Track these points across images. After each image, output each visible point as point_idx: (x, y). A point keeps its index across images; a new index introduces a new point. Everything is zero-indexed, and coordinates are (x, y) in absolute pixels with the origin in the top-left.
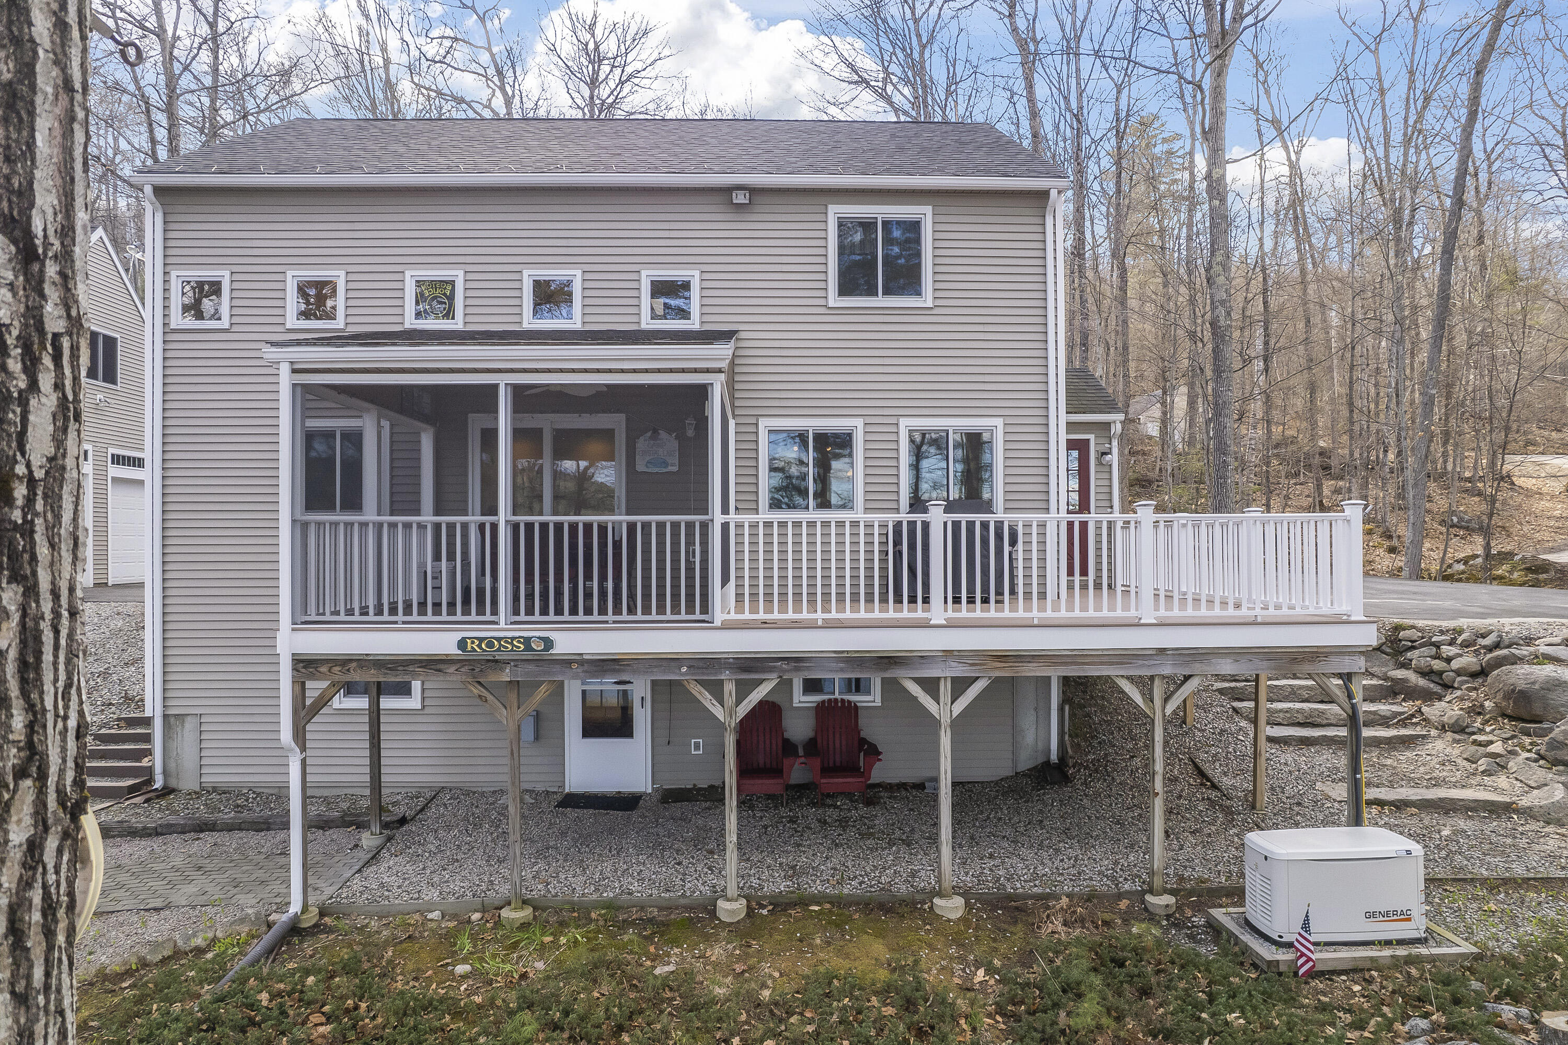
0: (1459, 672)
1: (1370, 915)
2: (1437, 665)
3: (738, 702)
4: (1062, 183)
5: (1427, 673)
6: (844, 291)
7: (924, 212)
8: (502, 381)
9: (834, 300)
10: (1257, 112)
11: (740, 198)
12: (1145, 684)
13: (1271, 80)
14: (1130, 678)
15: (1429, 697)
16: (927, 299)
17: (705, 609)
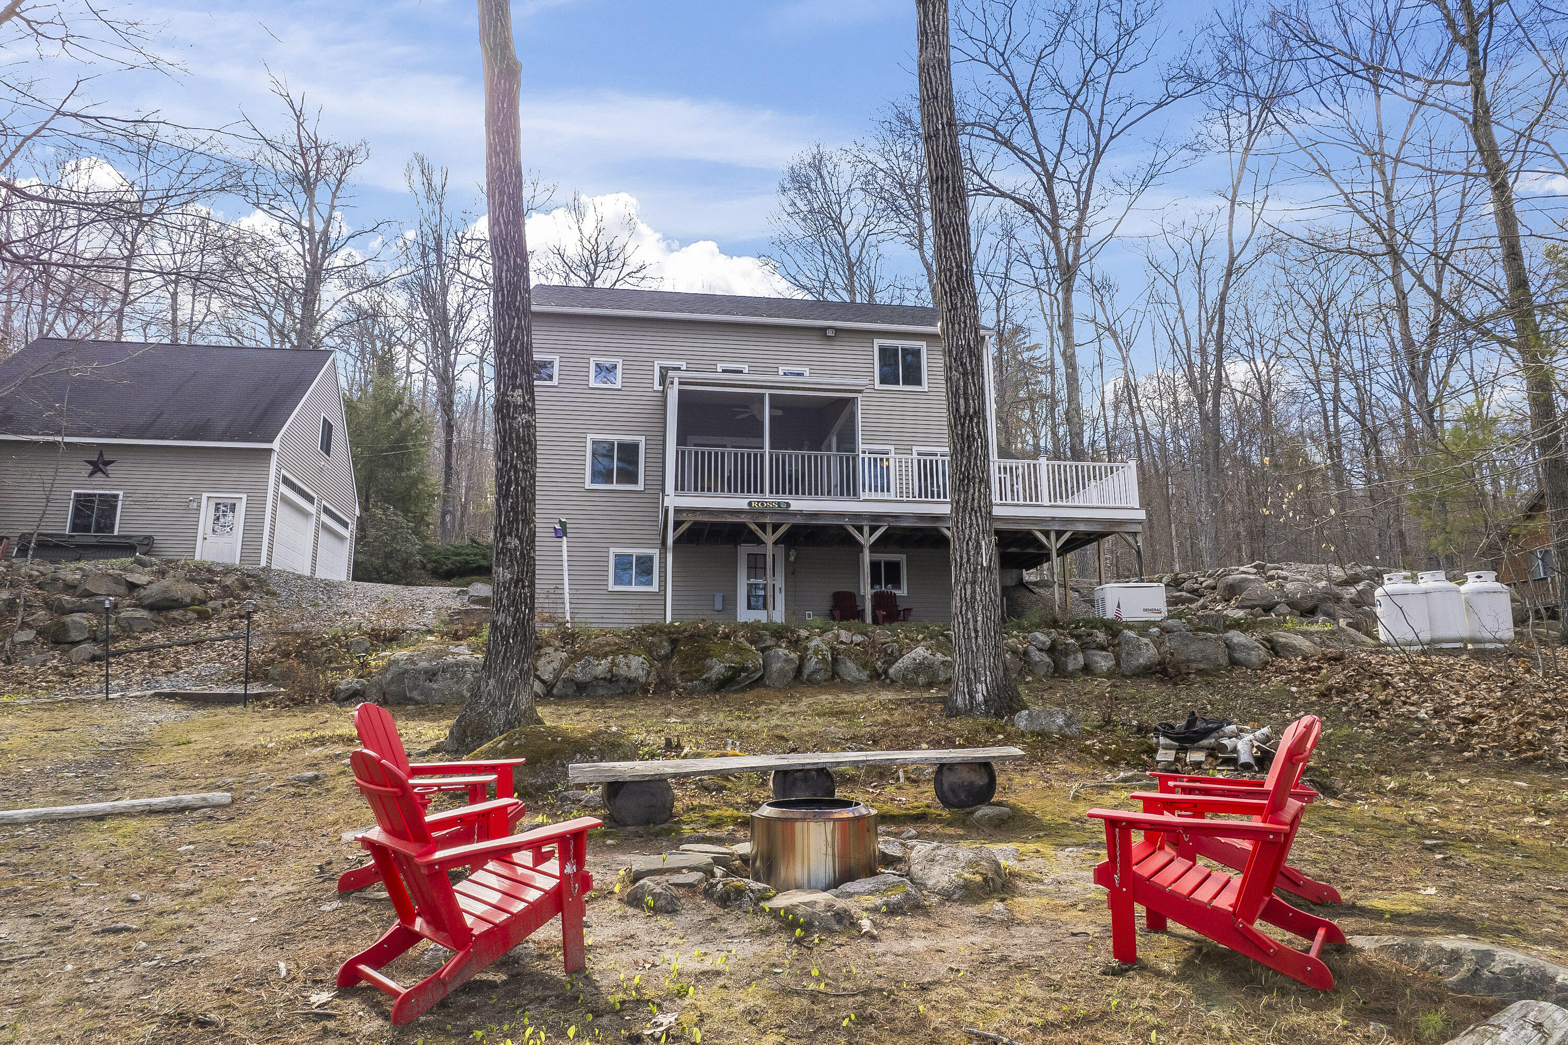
0: (1206, 588)
1: (1145, 610)
2: (1196, 586)
3: (870, 535)
4: (991, 332)
5: (1190, 592)
6: (882, 382)
7: (922, 345)
8: (767, 392)
9: (878, 386)
10: (1093, 321)
11: (830, 333)
12: (1046, 534)
13: (1106, 300)
14: (1041, 531)
15: (1191, 601)
16: (925, 387)
17: (855, 495)
